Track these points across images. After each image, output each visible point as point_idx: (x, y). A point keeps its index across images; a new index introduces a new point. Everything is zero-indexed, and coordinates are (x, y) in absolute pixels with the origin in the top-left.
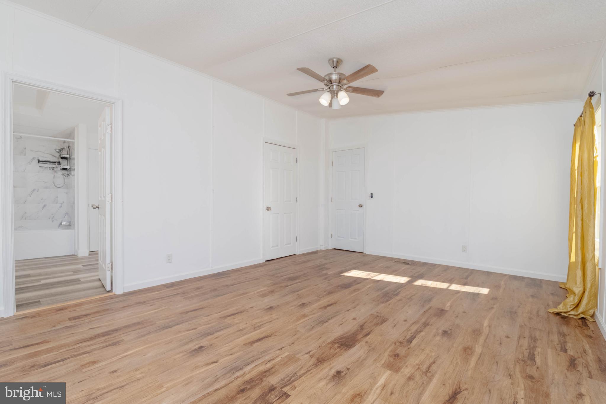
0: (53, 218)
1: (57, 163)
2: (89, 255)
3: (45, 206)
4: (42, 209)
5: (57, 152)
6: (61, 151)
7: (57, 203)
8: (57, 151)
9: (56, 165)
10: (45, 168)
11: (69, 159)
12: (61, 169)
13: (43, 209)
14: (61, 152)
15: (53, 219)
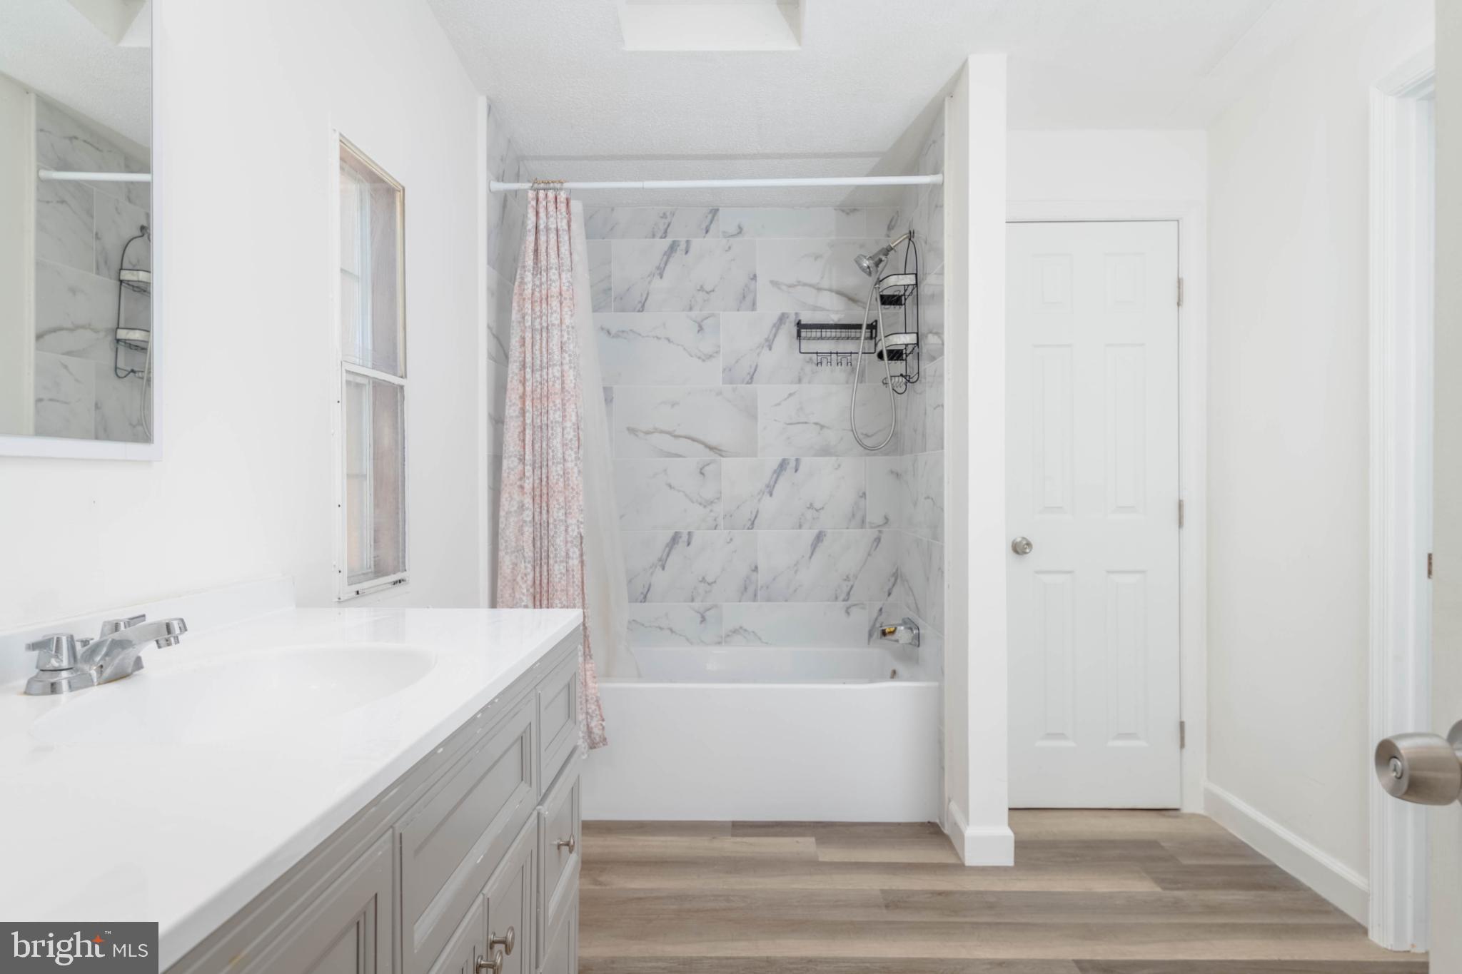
0: (848, 594)
1: (864, 327)
2: (1022, 847)
3: (819, 537)
4: (809, 555)
5: (863, 269)
6: (881, 261)
7: (863, 522)
8: (866, 263)
9: (858, 338)
10: (820, 359)
11: (909, 302)
12: (880, 356)
13: (812, 554)
14: (881, 266)
15: (849, 603)
